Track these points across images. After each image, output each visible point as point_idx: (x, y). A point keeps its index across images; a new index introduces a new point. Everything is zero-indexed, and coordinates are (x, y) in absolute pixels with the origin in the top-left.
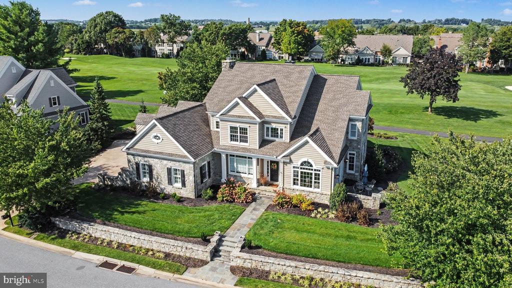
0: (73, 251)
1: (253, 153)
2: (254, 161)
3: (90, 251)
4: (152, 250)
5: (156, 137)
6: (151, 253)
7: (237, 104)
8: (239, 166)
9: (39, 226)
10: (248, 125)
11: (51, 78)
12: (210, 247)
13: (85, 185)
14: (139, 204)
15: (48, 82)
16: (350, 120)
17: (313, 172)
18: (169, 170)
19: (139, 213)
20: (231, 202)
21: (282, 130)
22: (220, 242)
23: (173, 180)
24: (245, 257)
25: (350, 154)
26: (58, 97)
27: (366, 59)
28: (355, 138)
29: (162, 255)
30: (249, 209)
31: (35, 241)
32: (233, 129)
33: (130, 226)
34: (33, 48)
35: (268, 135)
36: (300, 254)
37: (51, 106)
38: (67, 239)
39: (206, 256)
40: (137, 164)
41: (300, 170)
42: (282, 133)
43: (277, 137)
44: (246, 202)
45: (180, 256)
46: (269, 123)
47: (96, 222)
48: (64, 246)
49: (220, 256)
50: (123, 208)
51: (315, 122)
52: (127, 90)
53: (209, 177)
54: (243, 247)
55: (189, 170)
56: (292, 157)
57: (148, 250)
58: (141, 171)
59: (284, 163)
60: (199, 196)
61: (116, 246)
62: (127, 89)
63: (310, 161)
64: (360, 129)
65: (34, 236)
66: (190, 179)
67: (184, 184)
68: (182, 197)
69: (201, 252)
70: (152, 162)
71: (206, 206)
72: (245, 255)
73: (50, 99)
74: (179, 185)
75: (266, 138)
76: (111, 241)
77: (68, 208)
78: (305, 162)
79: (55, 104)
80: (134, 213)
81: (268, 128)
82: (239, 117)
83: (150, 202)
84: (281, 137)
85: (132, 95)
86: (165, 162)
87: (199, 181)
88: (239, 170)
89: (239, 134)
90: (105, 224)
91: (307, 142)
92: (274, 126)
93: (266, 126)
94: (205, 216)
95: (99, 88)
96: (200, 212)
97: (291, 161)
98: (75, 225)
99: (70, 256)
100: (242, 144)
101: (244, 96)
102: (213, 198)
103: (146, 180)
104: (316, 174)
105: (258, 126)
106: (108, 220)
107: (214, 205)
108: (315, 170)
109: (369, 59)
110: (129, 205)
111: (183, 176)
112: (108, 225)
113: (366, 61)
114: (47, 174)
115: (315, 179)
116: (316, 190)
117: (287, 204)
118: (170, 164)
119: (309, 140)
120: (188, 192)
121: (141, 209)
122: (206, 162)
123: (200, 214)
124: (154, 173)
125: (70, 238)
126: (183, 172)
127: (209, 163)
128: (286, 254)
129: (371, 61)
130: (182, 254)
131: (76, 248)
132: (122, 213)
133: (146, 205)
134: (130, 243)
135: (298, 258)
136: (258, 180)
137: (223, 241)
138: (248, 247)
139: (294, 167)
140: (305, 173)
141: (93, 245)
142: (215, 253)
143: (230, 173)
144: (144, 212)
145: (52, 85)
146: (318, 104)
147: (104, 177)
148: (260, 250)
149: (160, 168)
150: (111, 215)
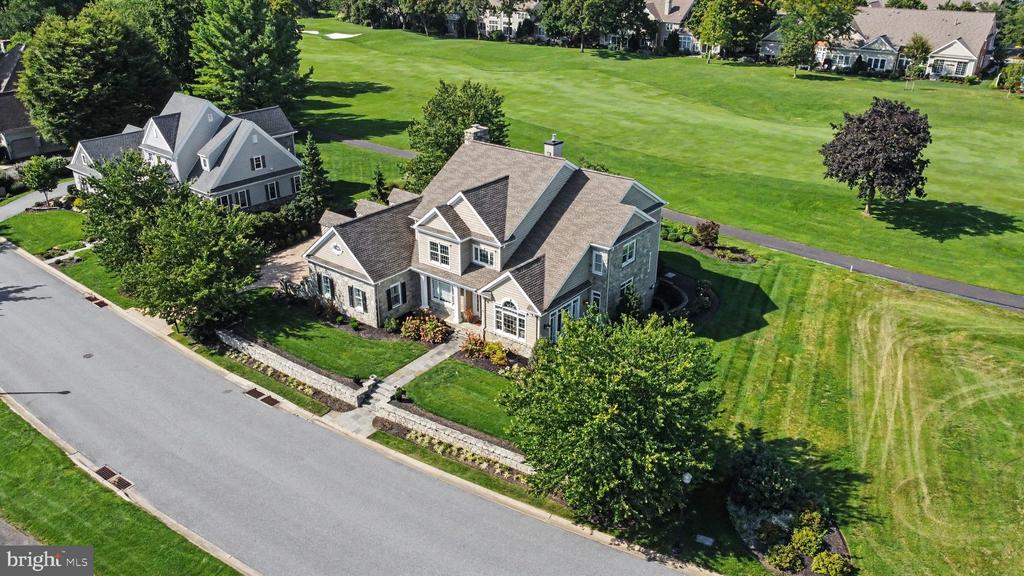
0: (227, 372)
1: (453, 280)
2: (456, 290)
3: (243, 375)
4: (304, 385)
5: (336, 247)
6: (301, 387)
7: (435, 216)
8: (443, 292)
9: (201, 338)
10: (450, 244)
11: (254, 132)
12: (361, 391)
13: (266, 290)
14: (311, 327)
15: (250, 138)
16: (591, 249)
17: (518, 317)
18: (351, 289)
19: (305, 338)
20: (415, 339)
21: (492, 255)
22: (374, 387)
23: (355, 302)
24: (390, 410)
25: (595, 294)
26: (263, 157)
27: (877, 61)
28: (600, 274)
29: (311, 392)
30: (432, 352)
31: (195, 354)
32: (433, 245)
33: (289, 353)
34: (254, 61)
35: (477, 258)
36: (450, 417)
37: (253, 169)
38: (226, 357)
39: (354, 402)
40: (319, 276)
41: (503, 312)
42: (492, 258)
43: (487, 262)
44: (434, 342)
45: (329, 396)
46: (477, 243)
47: (256, 342)
48: (220, 365)
49: (370, 404)
50: (292, 329)
51: (544, 246)
52: (394, 120)
53: (404, 301)
54: (393, 398)
55: (370, 292)
56: (494, 293)
57: (299, 384)
58: (324, 285)
59: (485, 299)
60: (381, 325)
61: (269, 373)
62: (396, 115)
63: (513, 302)
64: (606, 263)
65: (196, 348)
66: (372, 304)
67: (365, 309)
68: (362, 324)
69: (349, 395)
70: (334, 276)
71: (384, 340)
72: (391, 408)
73: (252, 160)
74: (360, 308)
75: (475, 261)
76: (268, 367)
77: (235, 320)
78: (508, 303)
79: (258, 166)
80: (300, 337)
81: (476, 249)
82: (439, 231)
83: (326, 325)
84: (492, 263)
85: (395, 133)
86: (346, 279)
87: (385, 307)
88: (443, 297)
89: (439, 253)
90: (265, 346)
91: (508, 279)
92: (482, 247)
93: (474, 246)
94: (375, 354)
95: (312, 149)
96: (372, 348)
97: (493, 299)
98: (236, 342)
99: (222, 377)
100: (444, 265)
101: (448, 204)
102: (397, 331)
103: (328, 295)
104: (520, 320)
105: (459, 246)
106: (270, 342)
107: (395, 340)
108: (519, 315)
109: (883, 61)
110: (299, 326)
111: (365, 299)
112: (268, 348)
113: (876, 66)
114: (208, 283)
115: (520, 325)
116: (521, 340)
117: (477, 352)
118: (352, 283)
119: (511, 276)
120: (370, 319)
121: (311, 333)
122: (399, 283)
123: (370, 350)
124: (337, 289)
125: (230, 356)
126: (364, 294)
127: (403, 285)
128: (436, 414)
129: (889, 66)
130: (332, 395)
131: (231, 368)
132: (288, 335)
133: (319, 329)
134: (286, 372)
135: (445, 421)
136: (461, 315)
137: (378, 387)
138: (399, 399)
139: (496, 307)
140: (509, 317)
141: (247, 369)
142: (365, 399)
143: (433, 299)
144: (310, 339)
145: (256, 141)
146: (559, 219)
147: (287, 284)
148: (410, 405)
149: (342, 284)
150: (276, 335)
